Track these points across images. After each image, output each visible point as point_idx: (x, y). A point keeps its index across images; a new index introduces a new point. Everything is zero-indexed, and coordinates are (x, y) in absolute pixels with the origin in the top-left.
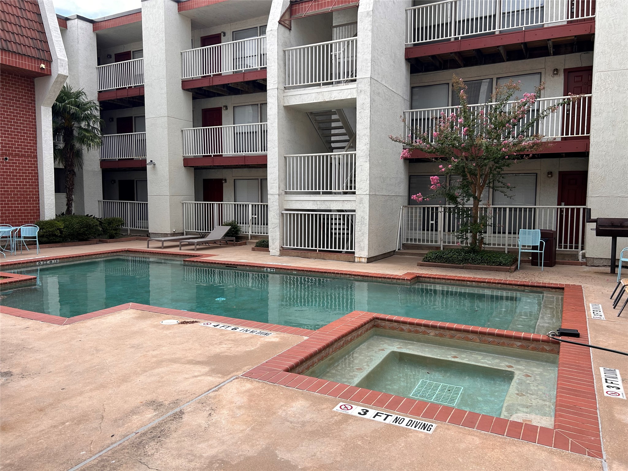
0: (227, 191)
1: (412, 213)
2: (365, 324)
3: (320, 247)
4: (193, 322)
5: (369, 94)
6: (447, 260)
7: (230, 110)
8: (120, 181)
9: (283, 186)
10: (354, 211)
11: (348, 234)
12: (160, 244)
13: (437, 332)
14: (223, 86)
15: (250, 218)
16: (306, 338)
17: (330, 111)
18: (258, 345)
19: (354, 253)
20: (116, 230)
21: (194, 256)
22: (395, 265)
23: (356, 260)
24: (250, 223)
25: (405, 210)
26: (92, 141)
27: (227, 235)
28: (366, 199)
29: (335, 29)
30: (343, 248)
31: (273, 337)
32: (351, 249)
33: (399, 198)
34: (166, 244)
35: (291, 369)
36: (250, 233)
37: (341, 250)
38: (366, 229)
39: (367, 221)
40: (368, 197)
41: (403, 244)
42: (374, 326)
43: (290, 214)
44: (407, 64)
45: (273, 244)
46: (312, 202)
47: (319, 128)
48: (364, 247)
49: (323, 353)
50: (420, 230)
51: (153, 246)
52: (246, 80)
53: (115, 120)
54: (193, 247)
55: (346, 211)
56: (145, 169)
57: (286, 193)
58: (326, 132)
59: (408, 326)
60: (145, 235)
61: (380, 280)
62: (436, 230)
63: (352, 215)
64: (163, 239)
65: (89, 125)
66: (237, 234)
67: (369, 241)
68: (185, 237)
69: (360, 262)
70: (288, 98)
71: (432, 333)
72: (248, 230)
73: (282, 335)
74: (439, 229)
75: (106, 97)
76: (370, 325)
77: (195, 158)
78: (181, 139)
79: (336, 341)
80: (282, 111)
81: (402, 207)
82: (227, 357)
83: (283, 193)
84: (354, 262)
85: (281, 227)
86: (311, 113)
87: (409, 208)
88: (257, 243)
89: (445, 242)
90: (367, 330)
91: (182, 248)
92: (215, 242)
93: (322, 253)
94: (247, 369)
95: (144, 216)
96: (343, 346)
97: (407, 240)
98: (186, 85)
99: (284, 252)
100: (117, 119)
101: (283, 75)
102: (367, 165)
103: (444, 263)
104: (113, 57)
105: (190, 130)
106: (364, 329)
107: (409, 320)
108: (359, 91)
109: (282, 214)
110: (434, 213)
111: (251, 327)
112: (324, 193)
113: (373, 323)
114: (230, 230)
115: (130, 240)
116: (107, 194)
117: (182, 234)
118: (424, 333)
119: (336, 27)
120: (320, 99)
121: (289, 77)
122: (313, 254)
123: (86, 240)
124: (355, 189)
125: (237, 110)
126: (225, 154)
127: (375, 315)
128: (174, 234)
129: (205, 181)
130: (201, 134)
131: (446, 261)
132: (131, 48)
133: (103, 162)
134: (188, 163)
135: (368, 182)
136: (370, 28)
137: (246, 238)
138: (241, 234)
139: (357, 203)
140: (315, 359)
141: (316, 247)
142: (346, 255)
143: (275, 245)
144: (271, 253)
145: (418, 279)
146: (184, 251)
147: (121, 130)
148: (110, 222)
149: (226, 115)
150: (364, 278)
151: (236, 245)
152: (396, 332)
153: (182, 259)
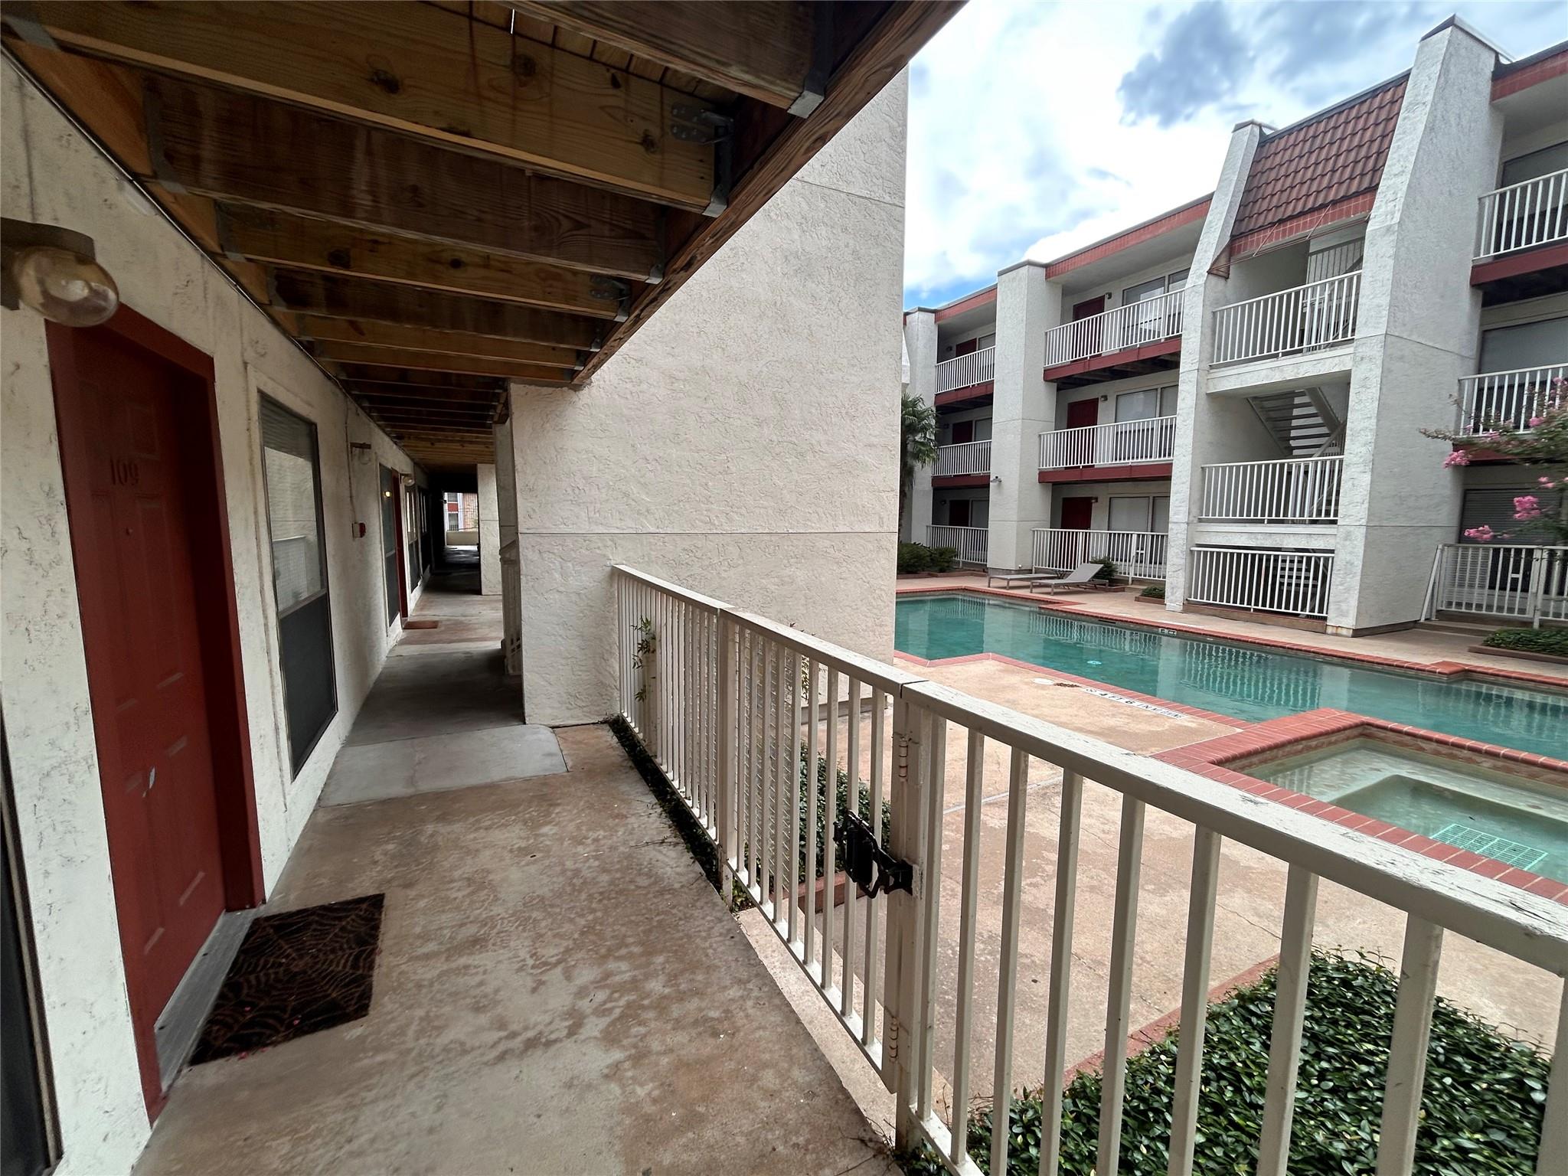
0: (1098, 515)
1: (1464, 557)
2: (1345, 729)
3: (1256, 604)
4: (1072, 686)
5: (1379, 362)
6: (1547, 648)
7: (1112, 401)
8: (951, 502)
9: (1195, 511)
10: (1332, 551)
11: (1315, 586)
12: (1005, 583)
13: (1500, 764)
14: (1104, 370)
15: (1133, 553)
16: (1239, 730)
17: (1293, 392)
18: (1166, 727)
19: (1325, 619)
20: (948, 562)
21: (1051, 603)
22: (1415, 647)
23: (1329, 630)
24: (1133, 560)
25: (1449, 553)
26: (928, 456)
27: (1097, 576)
28: (1360, 535)
29: (1314, 257)
30: (1303, 608)
31: (1185, 720)
32: (1321, 611)
33: (1435, 530)
34: (1012, 584)
35: (1220, 763)
36: (1132, 575)
37: (1299, 612)
38: (1355, 582)
39: (1358, 569)
40: (1363, 530)
41: (1438, 611)
42: (1361, 735)
43: (1205, 553)
44: (1473, 294)
45: (1172, 594)
46: (1246, 536)
47: (1269, 419)
48: (1348, 611)
49: (1268, 755)
50: (1482, 587)
51: (996, 585)
52: (1141, 358)
53: (951, 426)
54: (1049, 590)
55: (1314, 551)
56: (988, 486)
57: (1200, 521)
58: (1282, 424)
59: (1434, 745)
60: (981, 570)
61: (1380, 667)
62: (1525, 589)
63: (1326, 559)
64: (1009, 577)
65: (925, 437)
66: (1111, 575)
67: (1359, 602)
68: (1033, 575)
69: (1337, 635)
70: (1215, 381)
71: (1487, 763)
72: (1128, 570)
73: (1201, 721)
74: (1532, 588)
75: (944, 401)
76: (1355, 732)
77: (1055, 472)
78: (1037, 448)
79: (1290, 742)
80: (1204, 400)
81: (1440, 547)
82: (1125, 732)
83: (1196, 520)
84: (1325, 633)
85: (1188, 570)
86: (1255, 398)
87: (1458, 548)
88: (1144, 590)
89: (1546, 614)
90: (1348, 739)
91: (1034, 590)
92: (1077, 585)
93: (1261, 615)
94: (1156, 750)
95: (983, 547)
96: (1301, 752)
97: (1450, 604)
98: (1049, 375)
99: (1189, 607)
100: (954, 425)
101: (1208, 348)
102: (1367, 478)
103: (1539, 652)
104: (954, 348)
105: (1050, 435)
106: (1342, 735)
107: (1437, 736)
108: (1358, 359)
109: (1192, 552)
110: (1523, 561)
111: (1152, 703)
112: (1270, 522)
113: (1360, 730)
114: (1101, 569)
115: (963, 575)
116: (936, 519)
117: (1030, 571)
118: (1469, 760)
119: (1316, 253)
120: (1277, 377)
121: (1219, 348)
122: (1243, 614)
123: (915, 573)
124: (1336, 515)
125: (1122, 400)
126: (1098, 464)
127: (1366, 719)
128: (1019, 571)
129: (1065, 500)
130: (1064, 439)
131: (1544, 650)
132: (977, 334)
133: (935, 479)
134: (1044, 477)
135: (1366, 505)
136: (1392, 252)
137: (1125, 581)
138: (1116, 576)
139: (1338, 540)
140: (1255, 759)
141: (1249, 603)
142: (1309, 622)
143: (1175, 596)
144: (1167, 608)
145: (1467, 674)
146: (1036, 594)
147: (957, 439)
148: (942, 552)
149: (1104, 410)
150: (1345, 661)
151: (1109, 591)
152: (1407, 751)
153: (1037, 605)
